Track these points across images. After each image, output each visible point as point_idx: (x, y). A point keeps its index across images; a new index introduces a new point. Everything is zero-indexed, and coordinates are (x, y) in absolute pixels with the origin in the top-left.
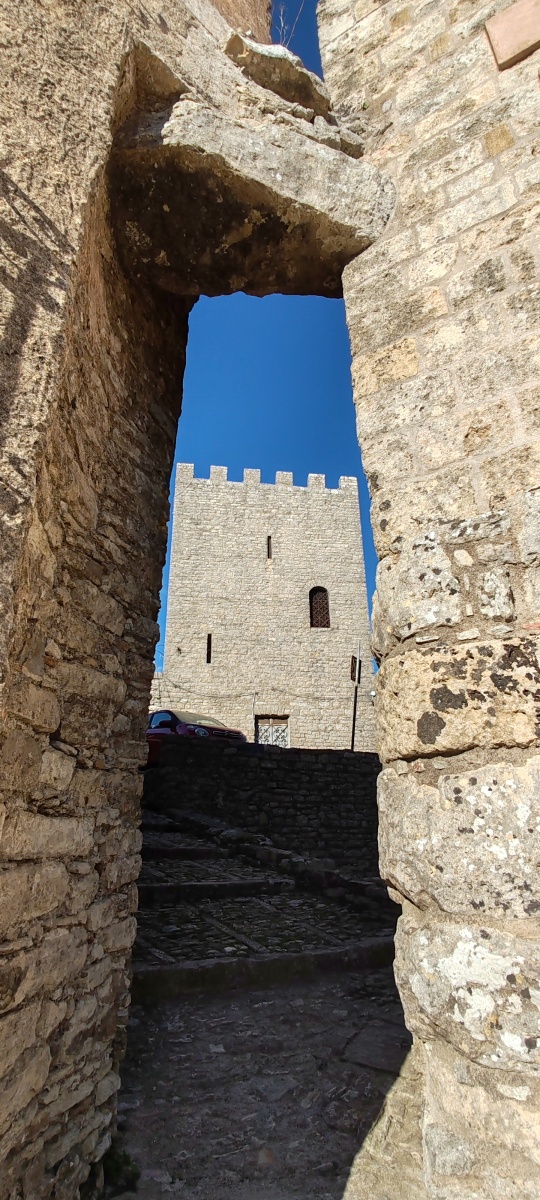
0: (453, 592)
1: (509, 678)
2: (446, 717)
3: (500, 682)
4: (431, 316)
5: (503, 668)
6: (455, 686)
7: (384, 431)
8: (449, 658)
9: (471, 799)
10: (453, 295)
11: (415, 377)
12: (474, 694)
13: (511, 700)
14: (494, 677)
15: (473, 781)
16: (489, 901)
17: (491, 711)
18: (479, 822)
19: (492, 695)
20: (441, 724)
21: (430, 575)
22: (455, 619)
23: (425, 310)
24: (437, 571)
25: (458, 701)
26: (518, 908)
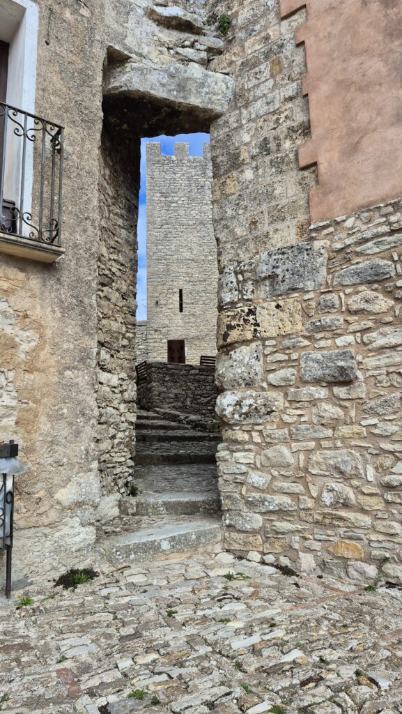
0: (236, 290)
1: (248, 320)
2: (230, 333)
3: (245, 321)
4: (243, 163)
5: (247, 316)
6: (233, 323)
7: (222, 219)
8: (233, 314)
9: (234, 357)
10: (251, 154)
11: (234, 194)
12: (238, 325)
13: (248, 327)
14: (244, 319)
15: (235, 352)
16: (236, 384)
17: (242, 330)
18: (235, 363)
19: (242, 325)
20: (228, 335)
21: (230, 284)
22: (236, 300)
23: (241, 159)
24: (232, 282)
25: (234, 327)
26: (243, 385)
